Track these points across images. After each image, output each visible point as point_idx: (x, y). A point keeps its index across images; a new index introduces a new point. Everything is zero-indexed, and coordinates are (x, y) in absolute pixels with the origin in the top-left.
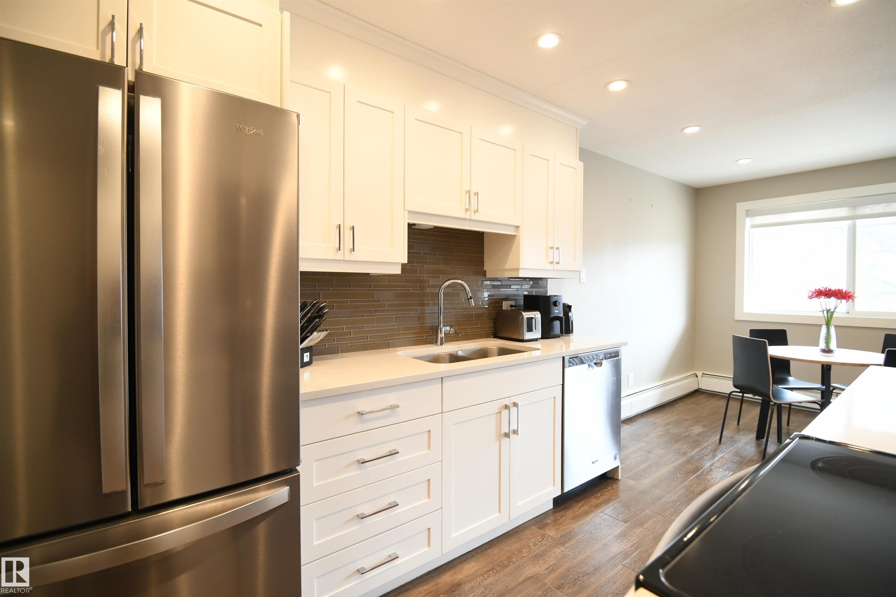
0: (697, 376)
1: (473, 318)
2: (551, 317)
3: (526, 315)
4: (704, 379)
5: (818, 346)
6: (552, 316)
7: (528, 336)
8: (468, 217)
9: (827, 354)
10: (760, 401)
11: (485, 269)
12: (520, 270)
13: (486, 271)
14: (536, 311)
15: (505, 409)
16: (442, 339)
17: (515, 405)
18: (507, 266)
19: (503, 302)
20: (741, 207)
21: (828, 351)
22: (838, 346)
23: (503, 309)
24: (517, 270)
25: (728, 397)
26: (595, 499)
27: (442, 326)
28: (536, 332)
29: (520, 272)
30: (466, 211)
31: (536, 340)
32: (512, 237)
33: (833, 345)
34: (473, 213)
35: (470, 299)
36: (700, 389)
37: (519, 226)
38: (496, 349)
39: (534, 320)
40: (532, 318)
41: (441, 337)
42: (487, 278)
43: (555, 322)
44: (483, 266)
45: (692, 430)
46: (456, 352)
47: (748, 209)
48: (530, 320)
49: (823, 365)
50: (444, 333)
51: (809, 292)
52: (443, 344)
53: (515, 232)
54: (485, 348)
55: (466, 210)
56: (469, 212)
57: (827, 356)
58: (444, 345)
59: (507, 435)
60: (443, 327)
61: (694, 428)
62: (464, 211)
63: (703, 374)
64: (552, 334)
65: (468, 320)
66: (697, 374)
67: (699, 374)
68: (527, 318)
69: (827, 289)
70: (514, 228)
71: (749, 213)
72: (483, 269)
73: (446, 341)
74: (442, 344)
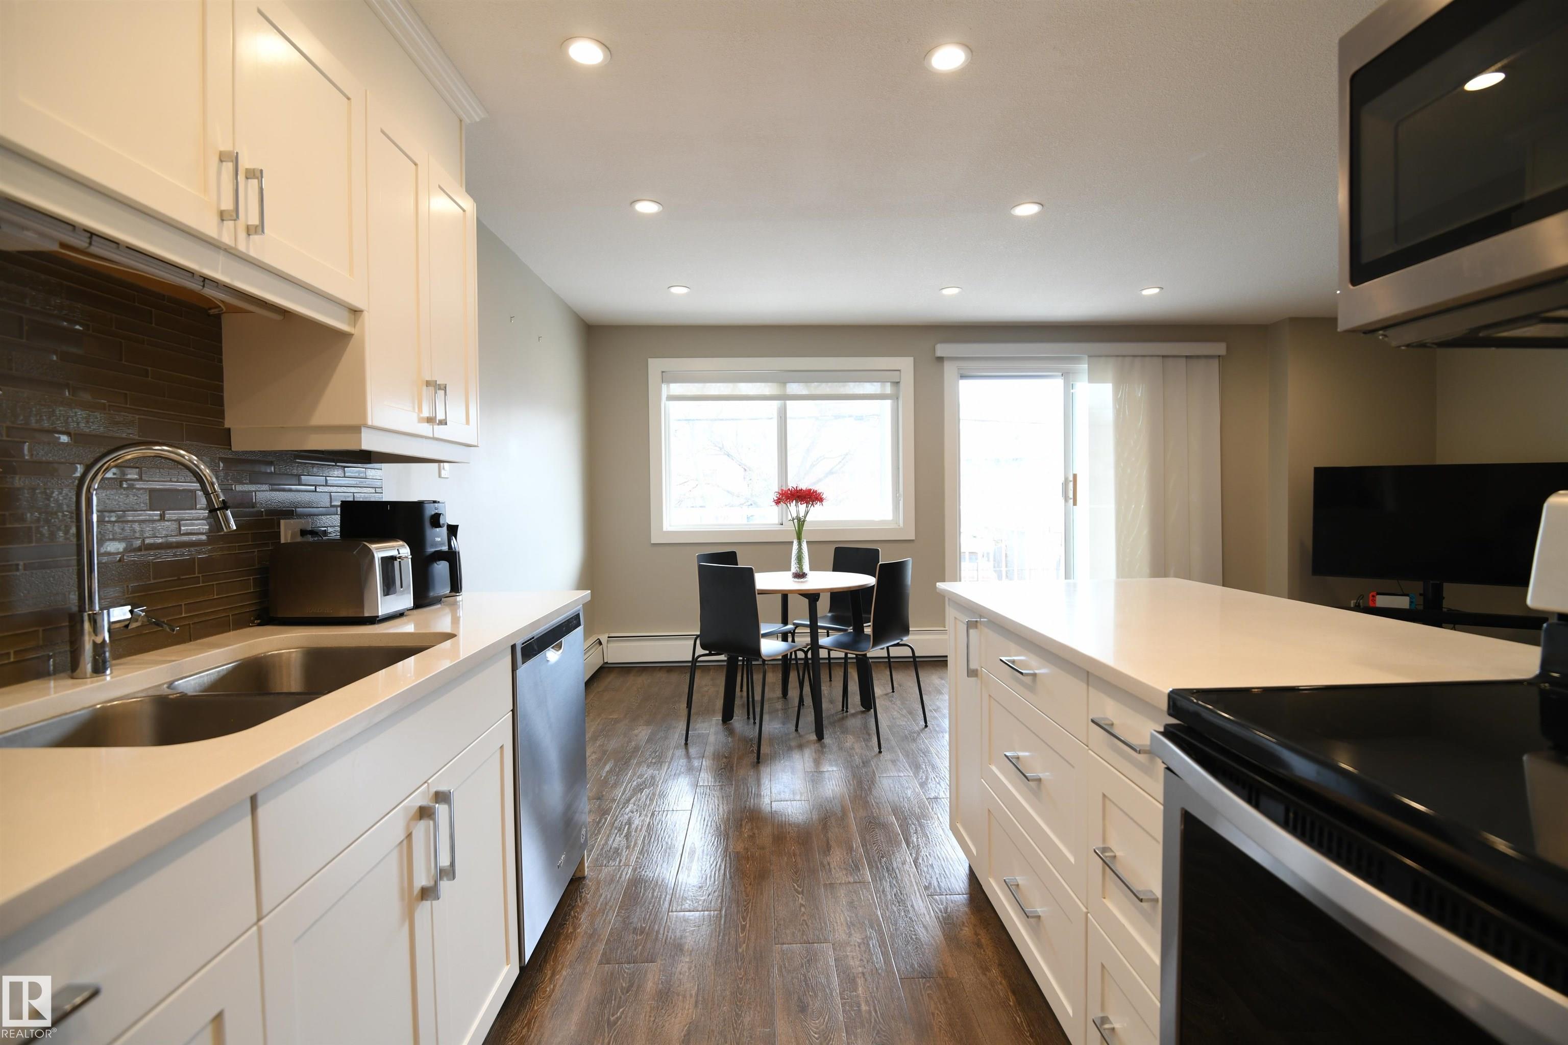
0: (600, 643)
1: (195, 574)
2: (428, 554)
3: (381, 551)
4: (611, 645)
5: (790, 570)
6: (431, 550)
7: (386, 605)
8: (226, 239)
9: (802, 580)
10: (781, 663)
11: (227, 426)
12: (363, 430)
13: (229, 429)
14: (397, 541)
15: (420, 819)
16: (99, 648)
17: (442, 797)
18: (319, 418)
19: (282, 522)
20: (656, 365)
21: (800, 575)
22: (811, 569)
23: (283, 541)
24: (356, 429)
25: (693, 667)
26: (569, 941)
27: (97, 608)
28: (402, 593)
29: (363, 434)
30: (223, 220)
31: (400, 615)
32: (342, 338)
33: (806, 568)
34: (242, 235)
35: (219, 509)
36: (607, 663)
37: (361, 311)
38: (294, 655)
39: (396, 563)
40: (393, 558)
41: (95, 644)
42: (233, 452)
43: (435, 565)
44: (221, 414)
45: (636, 736)
46: (169, 687)
47: (663, 370)
48: (388, 562)
49: (831, 593)
50: (109, 631)
51: (776, 493)
52: (105, 669)
53: (349, 324)
54: (262, 658)
55: (222, 216)
56: (229, 224)
57: (802, 582)
58: (108, 672)
59: (428, 893)
60: (102, 609)
61: (636, 732)
62: (215, 219)
63: (609, 637)
64: (432, 594)
65: (179, 579)
66: (601, 640)
67: (604, 639)
68: (382, 558)
69: (798, 489)
70: (346, 314)
71: (667, 377)
72: (223, 423)
73: (117, 656)
74: (99, 669)
